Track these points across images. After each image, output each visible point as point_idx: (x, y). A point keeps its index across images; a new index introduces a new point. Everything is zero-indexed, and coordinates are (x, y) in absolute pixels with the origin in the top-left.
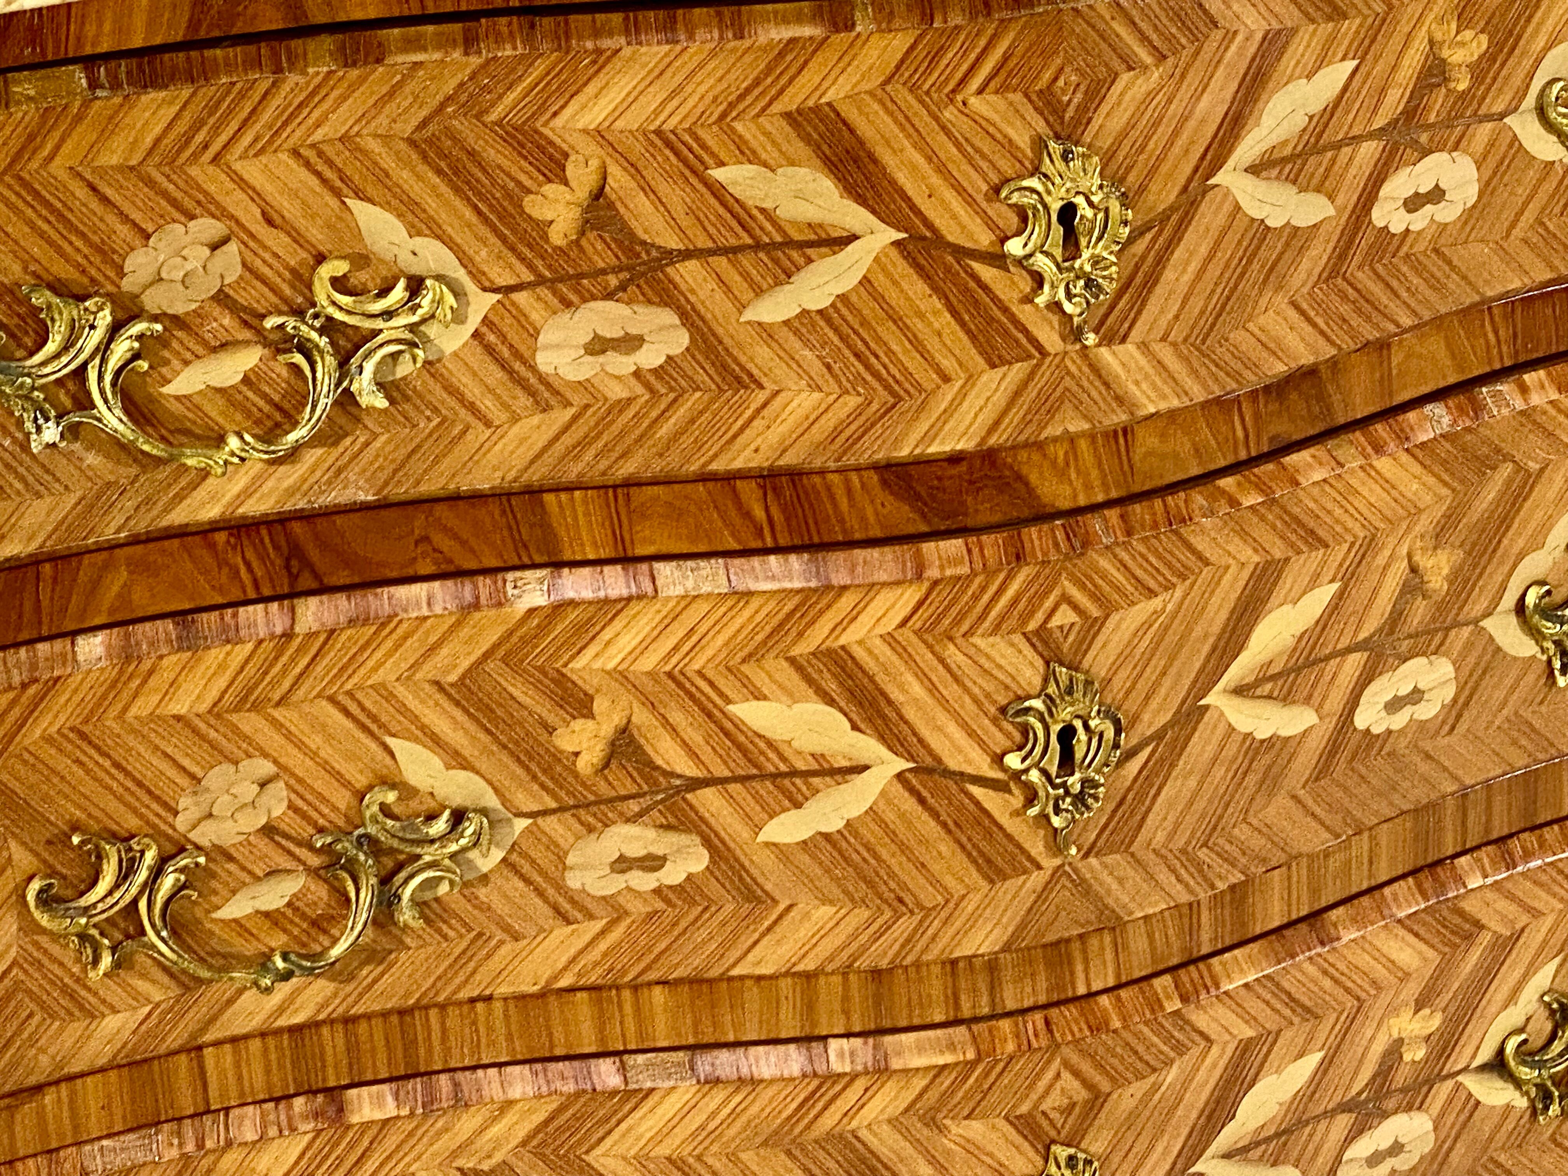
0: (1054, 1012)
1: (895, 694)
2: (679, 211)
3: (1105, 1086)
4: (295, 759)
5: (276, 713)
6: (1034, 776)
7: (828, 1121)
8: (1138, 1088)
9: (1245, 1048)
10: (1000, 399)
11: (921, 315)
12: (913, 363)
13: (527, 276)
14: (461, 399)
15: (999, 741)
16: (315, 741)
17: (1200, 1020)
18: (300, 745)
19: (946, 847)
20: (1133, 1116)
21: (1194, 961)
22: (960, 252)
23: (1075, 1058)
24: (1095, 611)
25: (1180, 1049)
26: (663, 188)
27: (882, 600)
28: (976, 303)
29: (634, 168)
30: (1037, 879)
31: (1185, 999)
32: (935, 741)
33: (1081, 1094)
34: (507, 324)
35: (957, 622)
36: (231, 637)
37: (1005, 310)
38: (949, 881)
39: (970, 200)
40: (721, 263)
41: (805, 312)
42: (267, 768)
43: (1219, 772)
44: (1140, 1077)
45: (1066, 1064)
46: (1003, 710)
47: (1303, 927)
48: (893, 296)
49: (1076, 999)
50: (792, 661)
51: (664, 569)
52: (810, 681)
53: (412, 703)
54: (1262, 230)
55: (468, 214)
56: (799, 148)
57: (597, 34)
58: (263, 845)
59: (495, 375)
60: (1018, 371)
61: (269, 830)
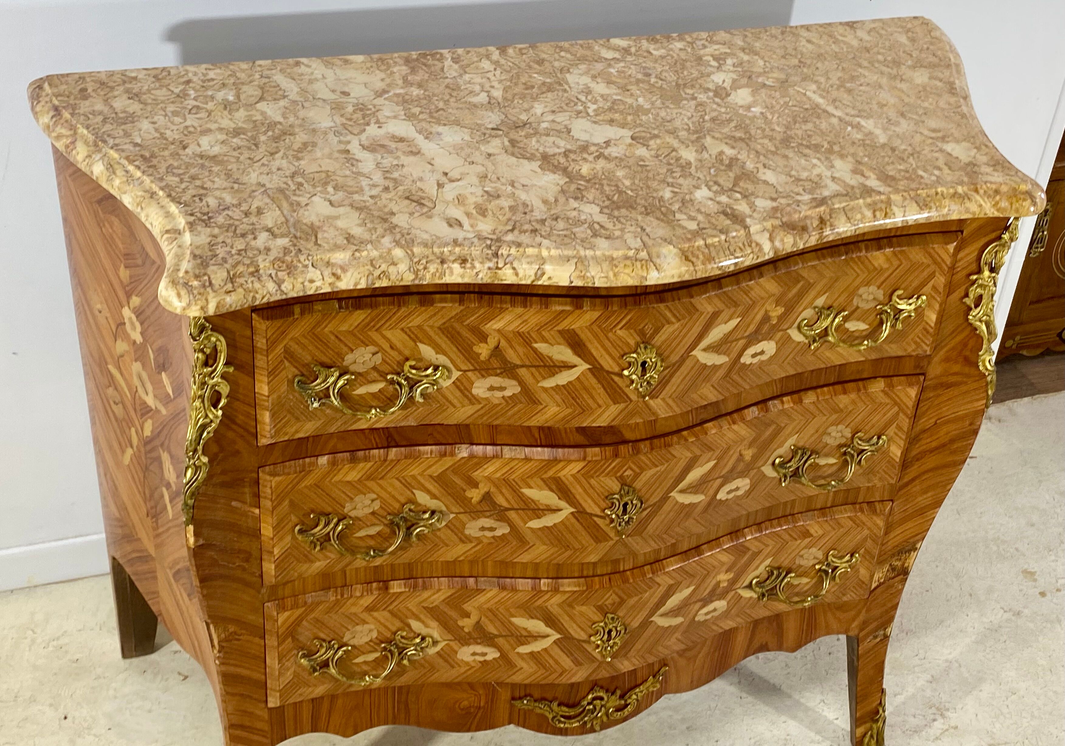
0: (612, 576)
1: (573, 491)
2: (521, 354)
3: (625, 597)
4: (384, 494)
5: (379, 482)
6: (614, 516)
7: (539, 602)
8: (636, 599)
9: (670, 586)
10: (616, 413)
11: (594, 388)
12: (590, 402)
13: (472, 368)
14: (447, 400)
15: (603, 505)
16: (390, 489)
17: (658, 579)
18: (386, 490)
19: (584, 533)
20: (633, 606)
21: (658, 561)
22: (608, 372)
23: (617, 590)
24: (638, 470)
25: (650, 587)
26: (517, 347)
27: (572, 465)
28: (612, 386)
29: (508, 341)
30: (611, 543)
31: (653, 573)
32: (584, 504)
33: (618, 600)
34: (464, 380)
35: (595, 472)
36: (366, 459)
37: (620, 388)
38: (584, 542)
39: (613, 358)
40: (533, 370)
41: (557, 385)
42: (374, 496)
43: (671, 514)
44: (636, 595)
45: (614, 592)
46: (607, 497)
47: (693, 551)
48: (586, 383)
49: (619, 572)
50: (542, 479)
51: (506, 449)
52: (547, 485)
53: (422, 481)
54: (705, 366)
55: (455, 349)
56: (561, 340)
57: (501, 302)
58: (371, 517)
59: (458, 394)
60: (622, 406)
61: (373, 513)
